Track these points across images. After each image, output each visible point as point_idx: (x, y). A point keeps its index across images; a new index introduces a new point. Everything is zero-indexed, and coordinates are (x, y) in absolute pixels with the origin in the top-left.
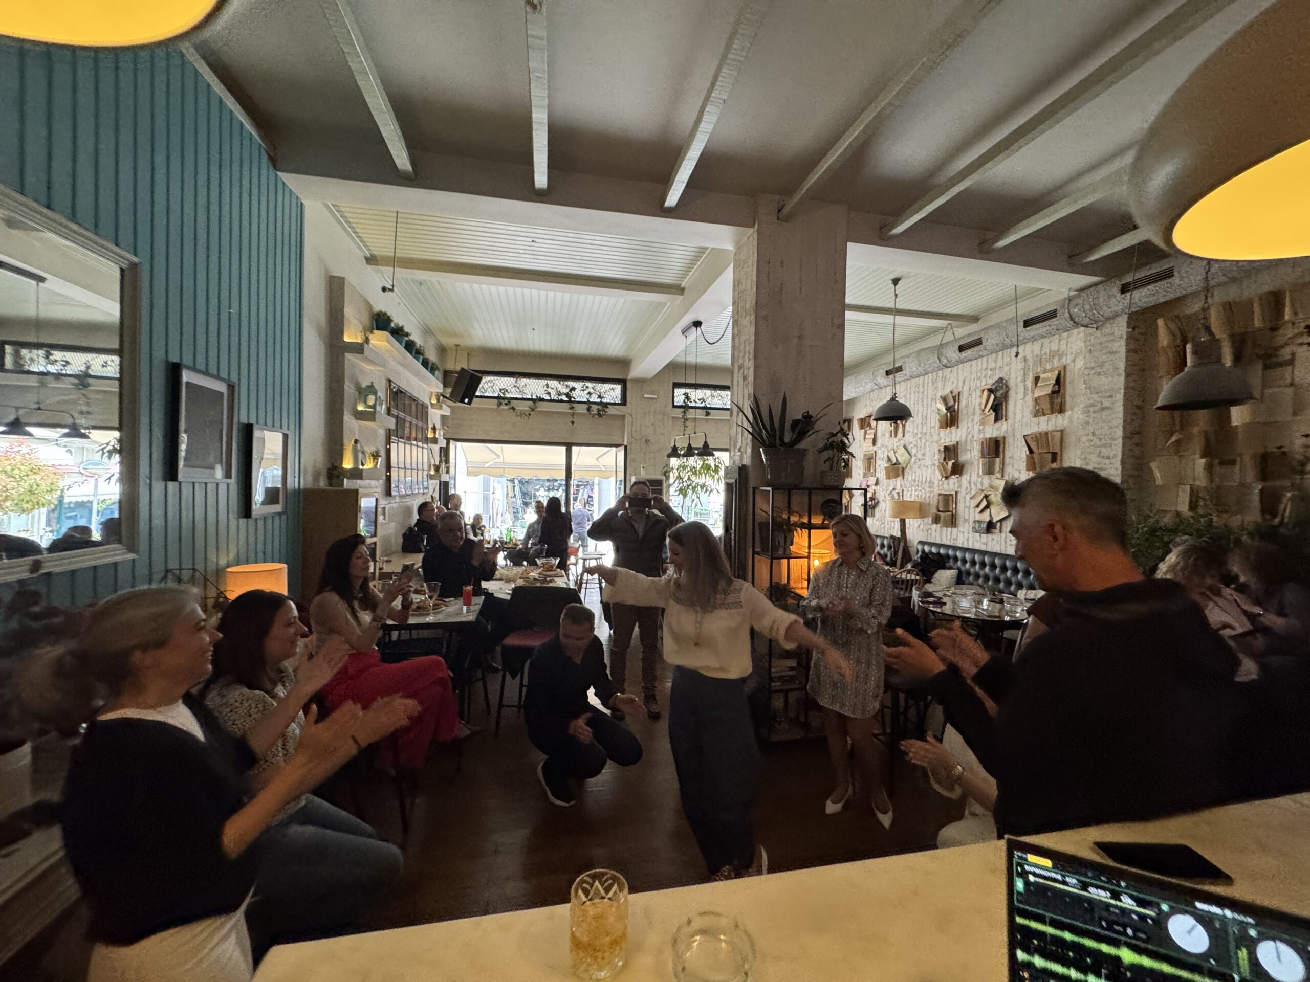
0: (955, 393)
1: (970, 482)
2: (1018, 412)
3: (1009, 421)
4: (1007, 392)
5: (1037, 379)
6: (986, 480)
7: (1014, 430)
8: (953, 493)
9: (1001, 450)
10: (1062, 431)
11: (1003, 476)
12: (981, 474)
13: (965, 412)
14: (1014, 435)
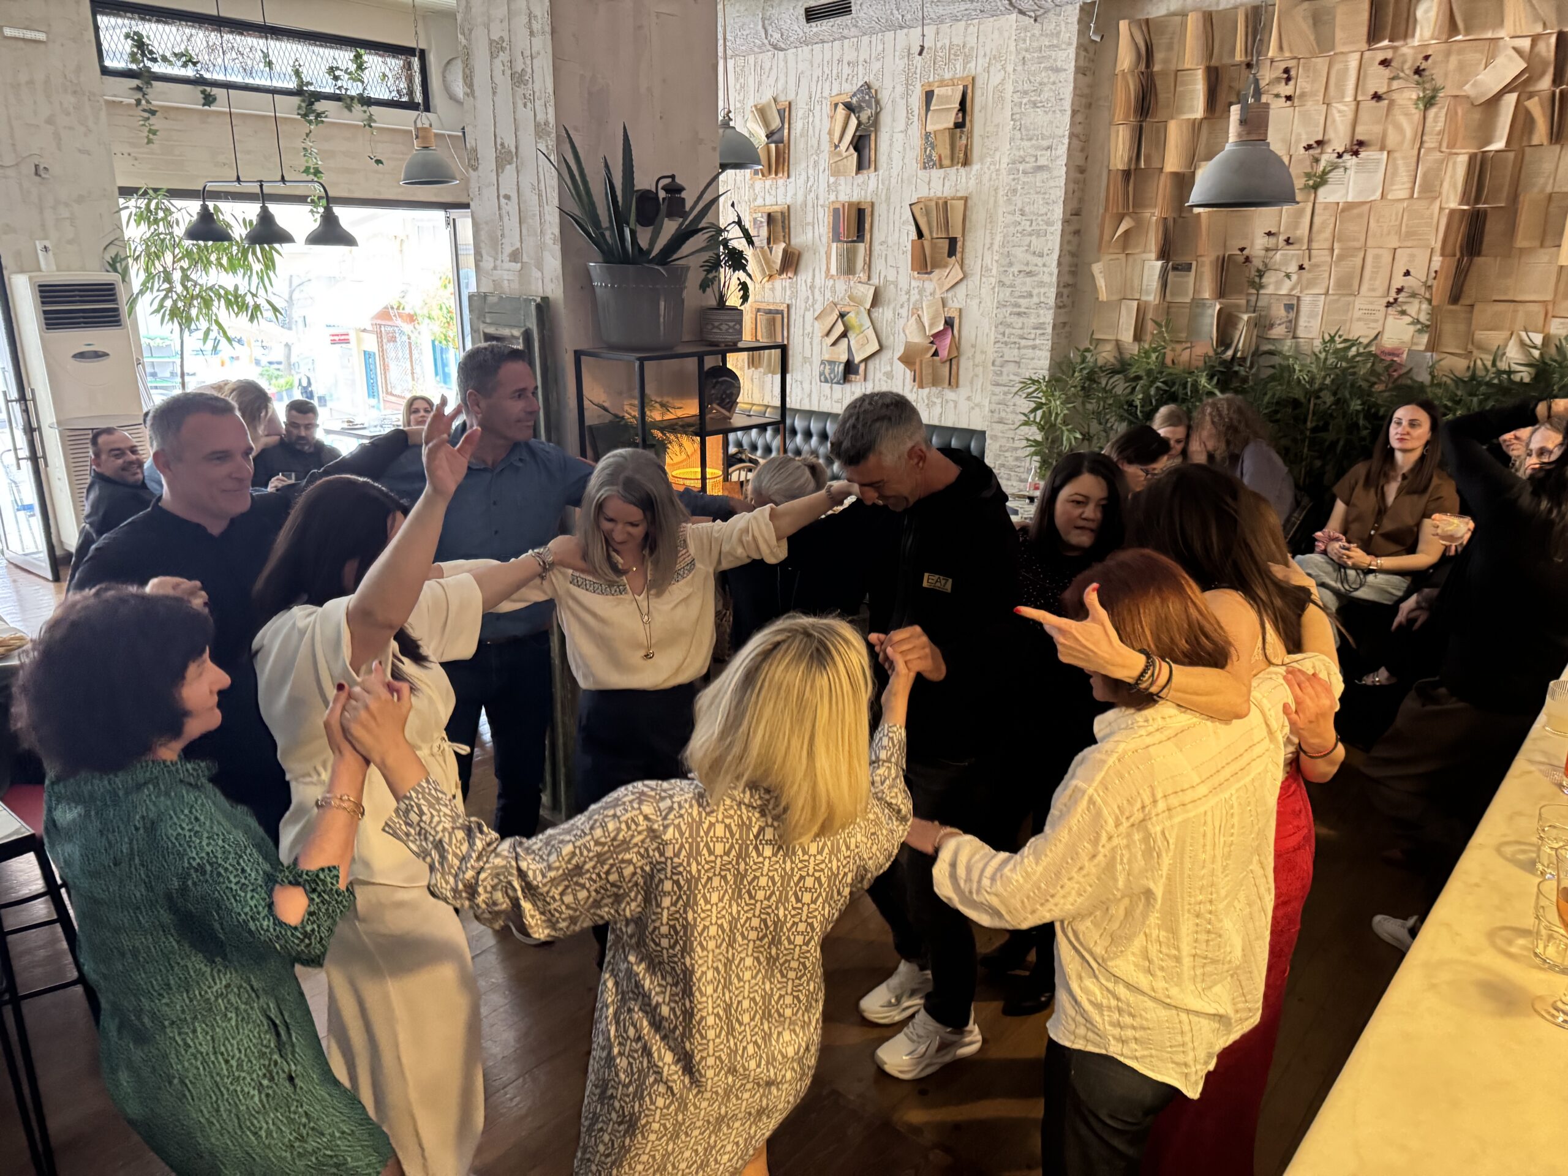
0: (783, 104)
2: (896, 156)
3: (881, 172)
4: (877, 114)
5: (929, 95)
6: (841, 286)
7: (888, 189)
8: (784, 307)
9: (867, 226)
10: (966, 199)
11: (869, 278)
12: (833, 271)
13: (801, 145)
14: (888, 199)
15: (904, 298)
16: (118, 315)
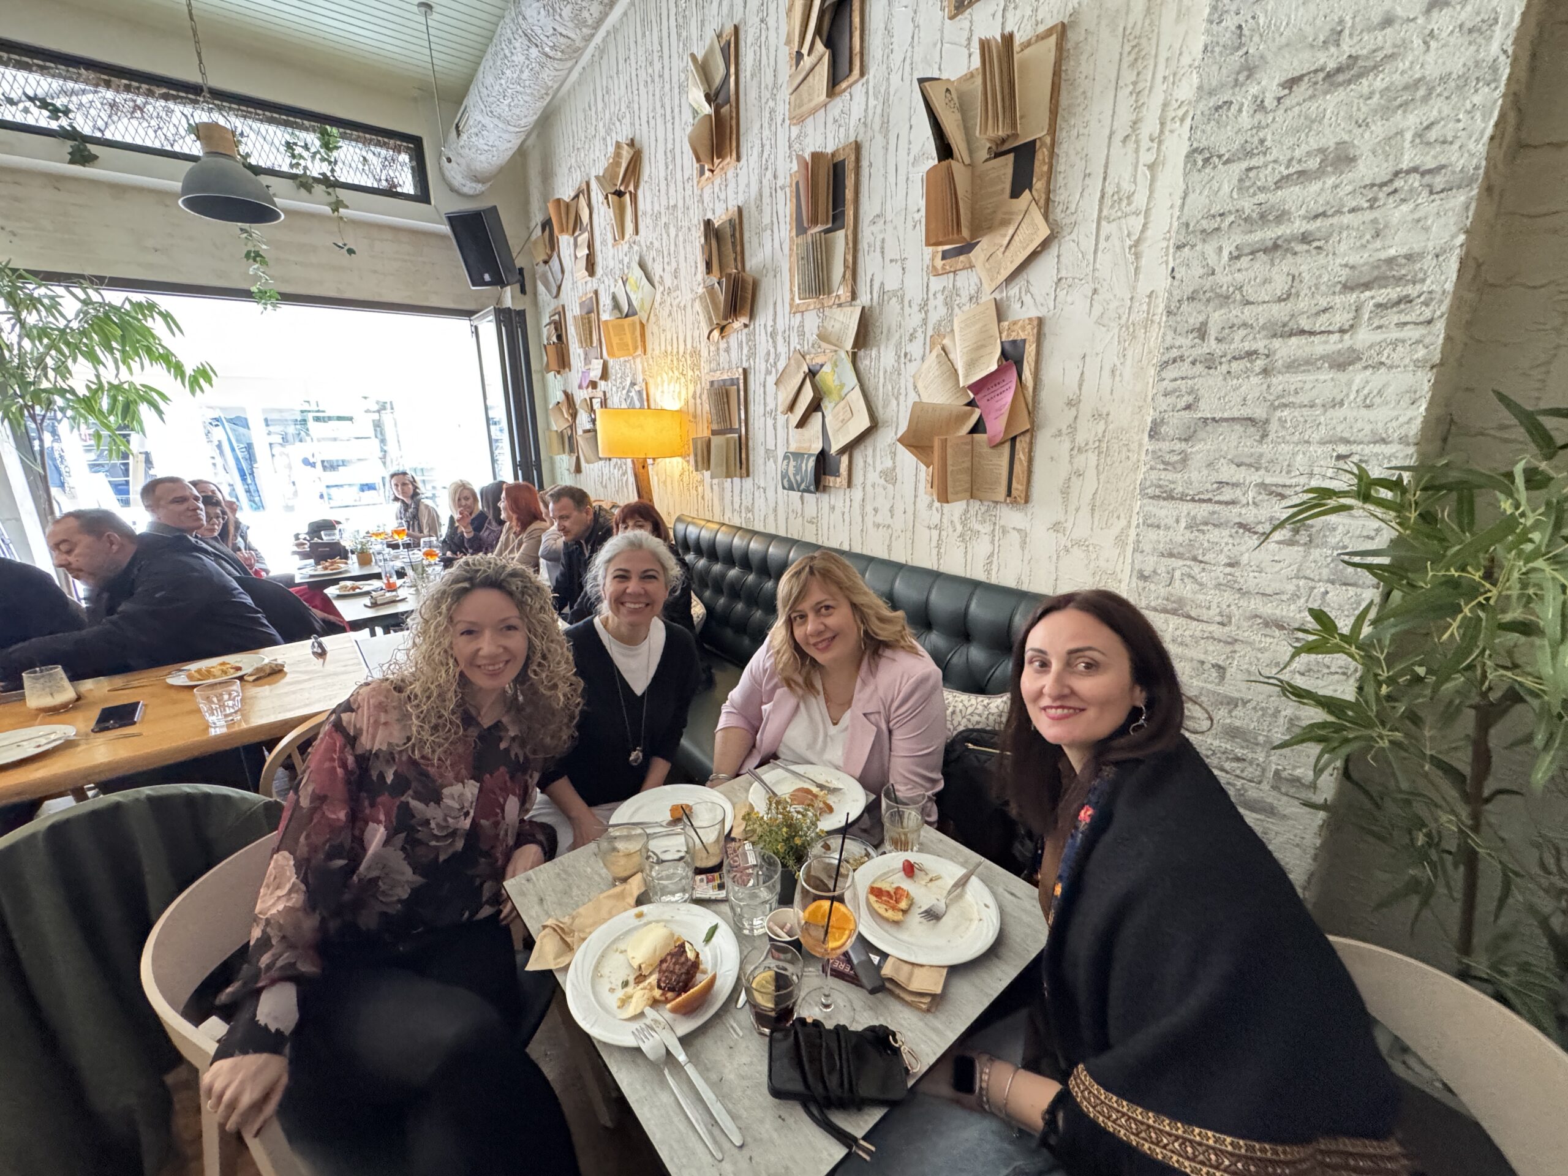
0: (729, 35)
1: (773, 335)
2: (902, 17)
6: (812, 319)
8: (738, 374)
9: (849, 194)
10: (1063, 29)
12: (798, 296)
14: (885, 123)
15: (916, 318)
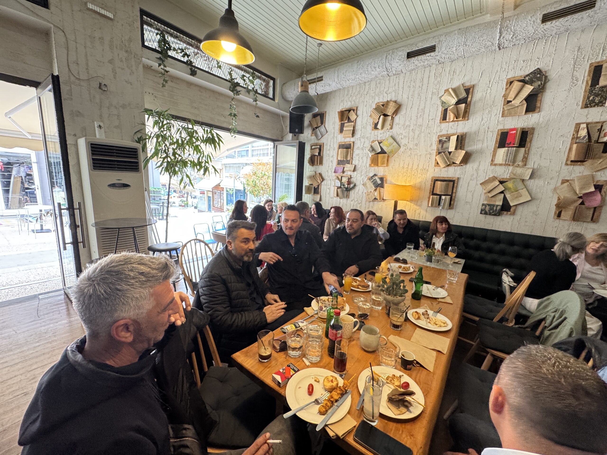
2: (558, 103)
3: (544, 112)
4: (545, 84)
7: (548, 121)
8: (455, 178)
9: (528, 140)
11: (526, 165)
13: (479, 105)
14: (547, 125)
16: (138, 166)
